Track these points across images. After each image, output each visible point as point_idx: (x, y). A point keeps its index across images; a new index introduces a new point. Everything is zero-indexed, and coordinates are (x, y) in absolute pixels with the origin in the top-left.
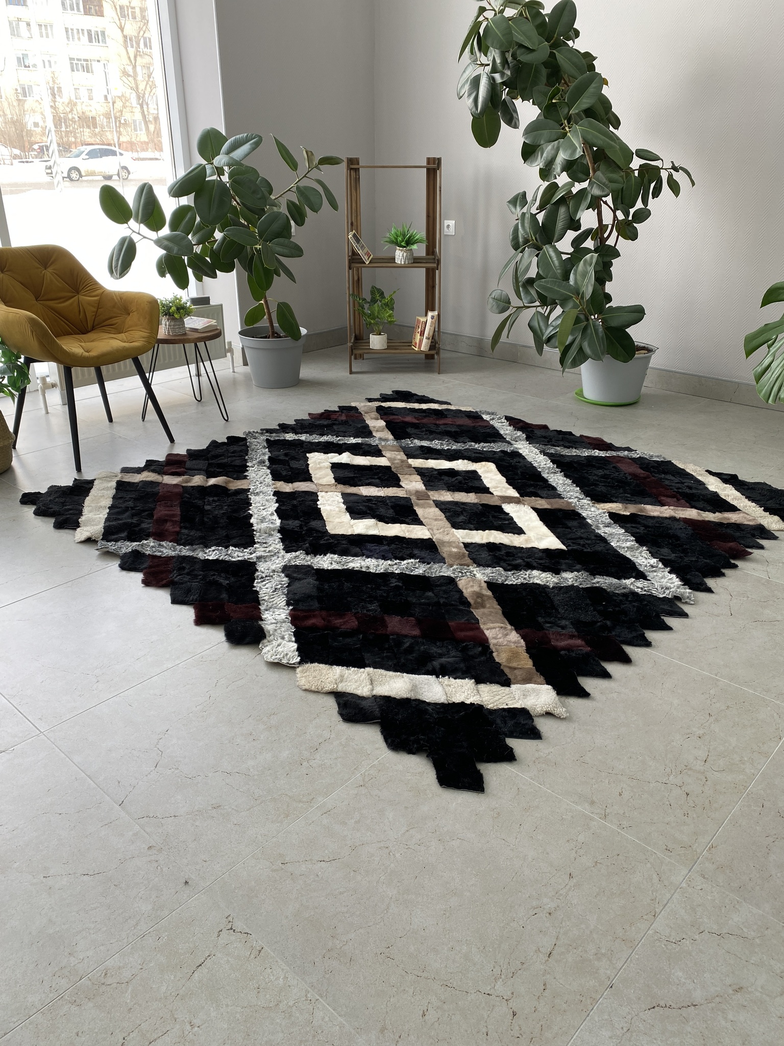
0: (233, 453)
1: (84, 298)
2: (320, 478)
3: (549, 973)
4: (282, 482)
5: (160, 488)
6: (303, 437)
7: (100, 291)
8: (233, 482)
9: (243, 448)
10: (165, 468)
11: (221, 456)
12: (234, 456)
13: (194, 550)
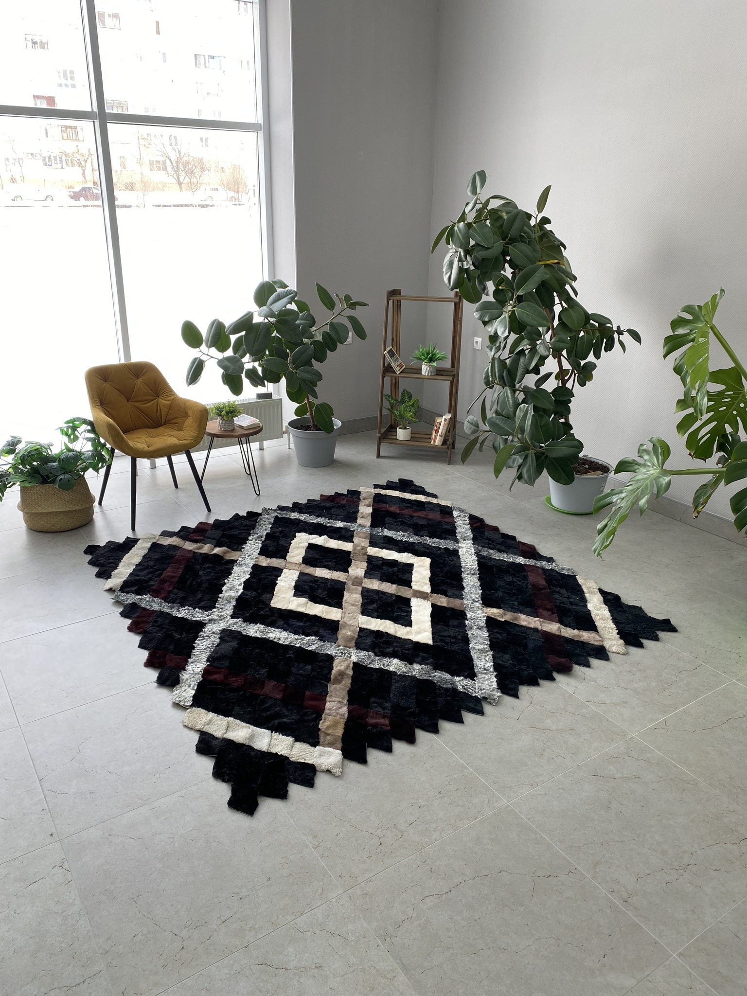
0: (244, 526)
1: (162, 401)
2: (293, 557)
3: (217, 932)
4: (264, 557)
5: (178, 552)
6: (303, 517)
7: (173, 397)
8: (231, 552)
9: (253, 523)
10: (191, 535)
11: (235, 528)
12: (244, 529)
13: (171, 608)
